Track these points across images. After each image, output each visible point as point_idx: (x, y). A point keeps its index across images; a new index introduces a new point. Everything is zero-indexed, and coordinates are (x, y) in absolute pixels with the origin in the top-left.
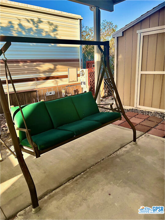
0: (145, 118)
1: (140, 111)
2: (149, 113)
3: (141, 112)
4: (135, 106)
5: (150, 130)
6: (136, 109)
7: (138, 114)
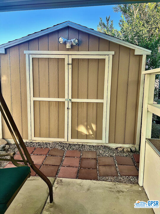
0: (46, 153)
1: (37, 143)
2: (47, 145)
3: (39, 145)
4: (30, 138)
5: (58, 170)
6: (31, 142)
7: (35, 149)
